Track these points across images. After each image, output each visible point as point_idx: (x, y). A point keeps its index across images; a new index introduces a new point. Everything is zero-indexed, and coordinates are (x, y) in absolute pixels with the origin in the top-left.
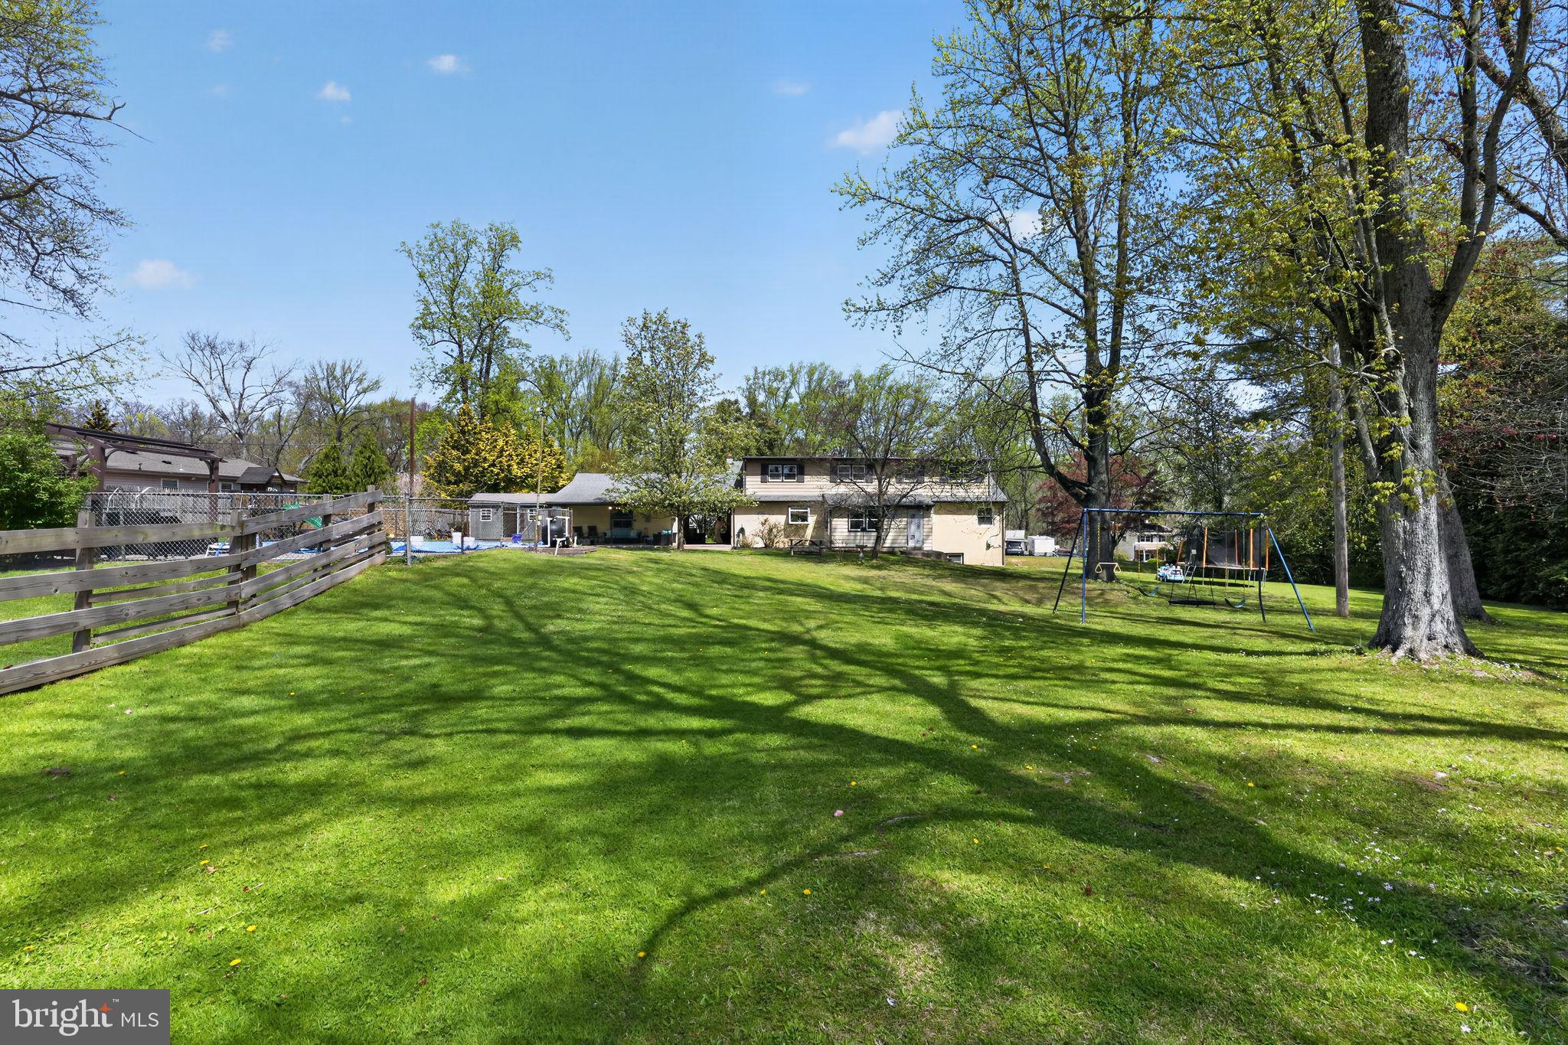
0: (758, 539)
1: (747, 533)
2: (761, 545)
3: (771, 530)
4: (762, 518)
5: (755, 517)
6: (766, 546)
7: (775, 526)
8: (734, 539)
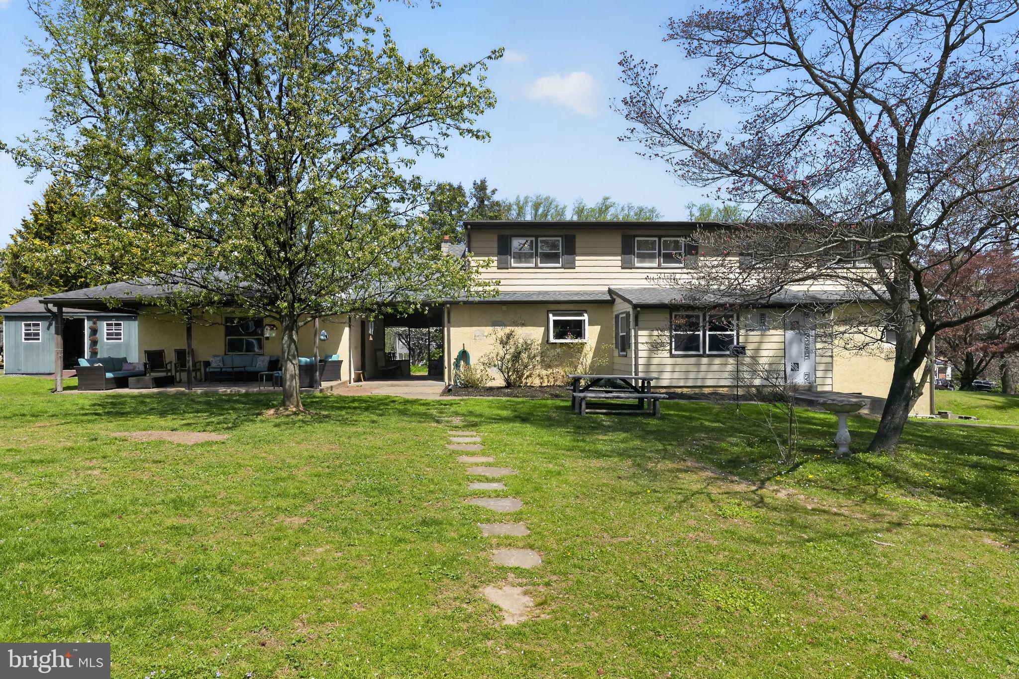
0: (494, 372)
1: (473, 361)
2: (500, 382)
3: (516, 357)
4: (502, 332)
5: (489, 329)
6: (509, 385)
7: (527, 347)
8: (449, 372)
